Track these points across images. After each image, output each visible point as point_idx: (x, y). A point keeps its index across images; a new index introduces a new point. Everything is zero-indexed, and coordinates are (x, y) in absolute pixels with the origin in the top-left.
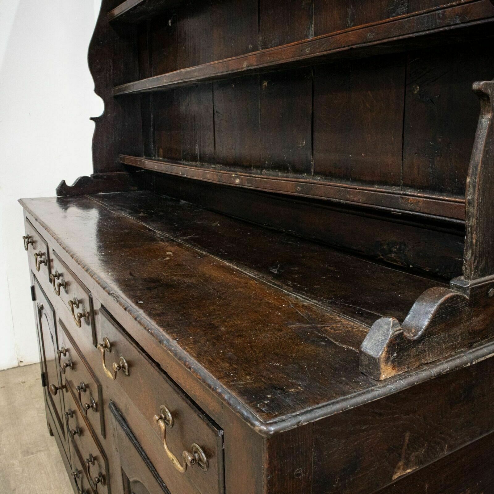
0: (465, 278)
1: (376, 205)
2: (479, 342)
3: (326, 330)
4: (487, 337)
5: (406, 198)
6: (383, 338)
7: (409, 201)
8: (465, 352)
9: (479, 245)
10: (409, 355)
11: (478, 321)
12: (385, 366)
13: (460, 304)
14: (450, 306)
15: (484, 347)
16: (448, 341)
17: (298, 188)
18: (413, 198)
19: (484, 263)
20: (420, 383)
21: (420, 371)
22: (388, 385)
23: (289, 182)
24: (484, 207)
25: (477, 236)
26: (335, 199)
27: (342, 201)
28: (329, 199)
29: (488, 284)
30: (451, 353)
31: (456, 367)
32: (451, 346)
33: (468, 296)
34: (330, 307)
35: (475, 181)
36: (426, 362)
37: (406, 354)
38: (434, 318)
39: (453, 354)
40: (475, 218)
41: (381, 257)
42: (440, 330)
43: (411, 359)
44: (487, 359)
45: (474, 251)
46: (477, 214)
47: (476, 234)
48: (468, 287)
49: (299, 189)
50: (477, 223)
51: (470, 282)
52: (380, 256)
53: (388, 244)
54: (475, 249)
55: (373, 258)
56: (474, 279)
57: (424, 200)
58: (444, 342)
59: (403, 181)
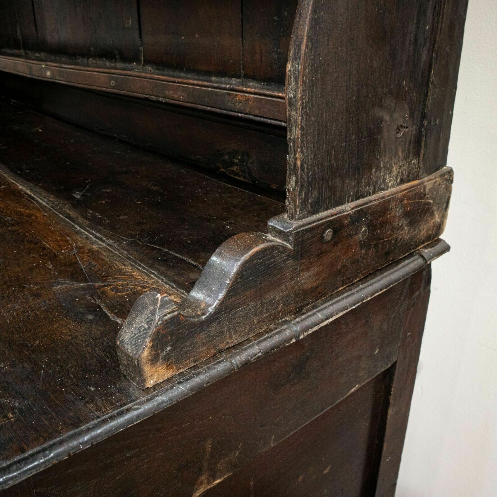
0: (288, 216)
1: (199, 104)
2: (312, 303)
3: (104, 293)
4: (324, 295)
5: (233, 94)
6: (146, 327)
7: (237, 99)
8: (290, 321)
9: (307, 168)
10: (196, 344)
11: (310, 277)
12: (151, 368)
13: (278, 258)
14: (261, 263)
15: (318, 311)
16: (261, 312)
17: (112, 82)
18: (242, 94)
19: (316, 193)
20: (212, 383)
21: (213, 364)
22: (156, 396)
23: (102, 74)
24: (314, 109)
25: (304, 154)
26: (153, 97)
27: (161, 99)
28: (147, 96)
29: (323, 224)
30: (267, 326)
31: (273, 348)
32: (267, 318)
33: (290, 245)
34: (127, 250)
35: (298, 69)
36: (227, 347)
37: (188, 344)
38: (234, 285)
39: (271, 327)
40: (299, 128)
41: (223, 170)
42: (245, 299)
43: (198, 348)
44: (322, 328)
45: (299, 178)
46: (301, 122)
47: (302, 152)
48: (290, 232)
49: (113, 84)
50: (302, 135)
51: (295, 224)
52: (221, 169)
53: (229, 154)
54: (301, 174)
55: (213, 172)
56: (300, 218)
57: (254, 98)
58: (255, 315)
59: (244, 70)
